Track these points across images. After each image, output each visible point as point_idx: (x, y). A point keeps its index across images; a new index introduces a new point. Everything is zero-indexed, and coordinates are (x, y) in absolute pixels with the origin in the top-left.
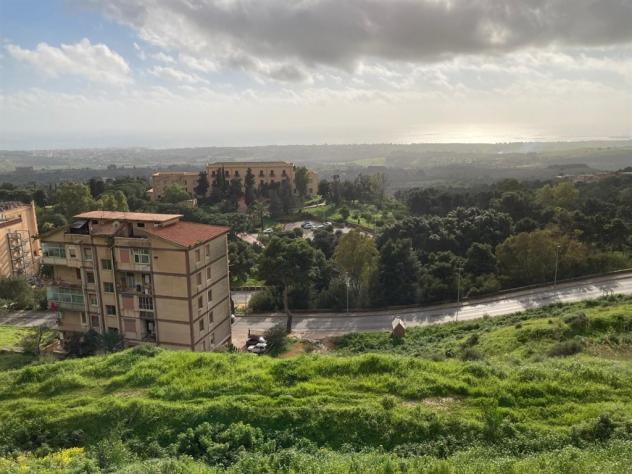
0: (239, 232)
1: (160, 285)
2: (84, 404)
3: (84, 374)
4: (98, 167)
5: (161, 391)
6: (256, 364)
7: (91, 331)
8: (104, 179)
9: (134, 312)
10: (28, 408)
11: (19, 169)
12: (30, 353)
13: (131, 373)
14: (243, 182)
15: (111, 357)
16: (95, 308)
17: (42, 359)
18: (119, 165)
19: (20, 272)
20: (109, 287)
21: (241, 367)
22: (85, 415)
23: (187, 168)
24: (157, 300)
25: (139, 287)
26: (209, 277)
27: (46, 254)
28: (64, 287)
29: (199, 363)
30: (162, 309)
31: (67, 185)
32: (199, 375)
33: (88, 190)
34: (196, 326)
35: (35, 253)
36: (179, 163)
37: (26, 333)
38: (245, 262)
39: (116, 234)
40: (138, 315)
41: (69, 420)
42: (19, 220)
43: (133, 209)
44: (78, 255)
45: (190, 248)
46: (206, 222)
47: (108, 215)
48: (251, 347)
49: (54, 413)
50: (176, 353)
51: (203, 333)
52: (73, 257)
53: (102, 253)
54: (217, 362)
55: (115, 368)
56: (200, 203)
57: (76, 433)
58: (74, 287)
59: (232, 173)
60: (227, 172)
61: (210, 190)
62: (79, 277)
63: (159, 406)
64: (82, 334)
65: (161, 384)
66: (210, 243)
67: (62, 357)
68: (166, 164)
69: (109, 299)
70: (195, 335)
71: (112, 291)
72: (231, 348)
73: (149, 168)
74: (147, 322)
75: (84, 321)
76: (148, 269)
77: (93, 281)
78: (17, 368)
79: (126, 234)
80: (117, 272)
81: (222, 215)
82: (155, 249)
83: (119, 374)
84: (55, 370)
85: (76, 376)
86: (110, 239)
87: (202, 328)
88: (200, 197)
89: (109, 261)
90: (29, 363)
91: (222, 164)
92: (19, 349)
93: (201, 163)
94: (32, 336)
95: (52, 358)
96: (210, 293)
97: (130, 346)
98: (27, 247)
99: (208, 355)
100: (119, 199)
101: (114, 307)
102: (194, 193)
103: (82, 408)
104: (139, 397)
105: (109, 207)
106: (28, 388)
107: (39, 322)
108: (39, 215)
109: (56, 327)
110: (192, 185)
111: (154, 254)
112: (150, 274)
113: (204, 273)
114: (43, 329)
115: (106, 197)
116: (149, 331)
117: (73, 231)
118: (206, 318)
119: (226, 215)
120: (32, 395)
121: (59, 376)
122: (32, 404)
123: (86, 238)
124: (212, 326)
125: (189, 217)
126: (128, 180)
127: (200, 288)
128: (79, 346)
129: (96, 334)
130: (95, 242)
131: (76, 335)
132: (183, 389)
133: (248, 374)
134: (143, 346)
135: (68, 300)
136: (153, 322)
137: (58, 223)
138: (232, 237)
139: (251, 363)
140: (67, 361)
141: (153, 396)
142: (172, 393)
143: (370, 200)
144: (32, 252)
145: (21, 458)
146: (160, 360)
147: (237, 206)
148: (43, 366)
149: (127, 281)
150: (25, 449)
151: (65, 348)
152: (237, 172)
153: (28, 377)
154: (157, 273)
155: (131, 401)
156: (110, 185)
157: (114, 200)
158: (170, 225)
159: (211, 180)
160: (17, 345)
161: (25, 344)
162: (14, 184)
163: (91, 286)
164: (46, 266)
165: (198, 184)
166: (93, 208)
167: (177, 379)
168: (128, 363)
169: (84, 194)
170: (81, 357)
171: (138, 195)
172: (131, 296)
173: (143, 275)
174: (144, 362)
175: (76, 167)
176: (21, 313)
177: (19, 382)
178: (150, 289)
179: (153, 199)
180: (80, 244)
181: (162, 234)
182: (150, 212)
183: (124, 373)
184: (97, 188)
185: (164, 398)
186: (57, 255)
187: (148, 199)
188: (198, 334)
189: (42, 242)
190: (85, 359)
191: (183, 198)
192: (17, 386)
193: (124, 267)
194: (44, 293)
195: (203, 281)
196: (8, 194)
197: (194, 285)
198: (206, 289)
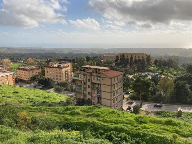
0: (127, 74)
1: (103, 88)
2: (80, 119)
3: (81, 111)
4: (89, 53)
5: (101, 119)
6: (130, 116)
7: (84, 99)
8: (90, 57)
9: (95, 95)
10: (67, 118)
11: (69, 53)
12: (68, 103)
13: (93, 112)
14: (129, 59)
15: (88, 107)
16: (85, 92)
17: (71, 105)
18: (94, 53)
19: (67, 80)
20: (89, 87)
21: (126, 116)
22: (81, 122)
23: (113, 54)
24: (102, 92)
25: (97, 87)
26: (117, 87)
27: (74, 76)
28: (77, 86)
29: (113, 112)
30: (103, 95)
31: (80, 58)
32: (113, 116)
33: (86, 59)
34: (112, 101)
35: (71, 76)
36: (111, 53)
37: (67, 97)
38: (128, 83)
39: (92, 72)
40: (96, 96)
41: (76, 123)
42: (68, 67)
43: (97, 65)
44: (82, 77)
45: (112, 78)
46: (117, 70)
47: (91, 67)
48: (128, 110)
49: (73, 120)
50: (106, 109)
51: (114, 104)
52: (81, 78)
53: (88, 77)
54: (118, 113)
55: (89, 110)
56: (116, 65)
57: (78, 127)
58: (80, 86)
59: (126, 56)
60: (125, 56)
61: (119, 61)
62: (82, 83)
63: (100, 124)
64: (81, 99)
65: (102, 117)
66: (118, 77)
67: (76, 105)
68: (107, 53)
69: (89, 90)
70: (112, 104)
71: (90, 88)
72: (122, 110)
73: (102, 54)
74: (99, 98)
75: (82, 96)
76: (100, 83)
77: (85, 85)
78: (65, 106)
79: (95, 72)
80: (92, 83)
81: (122, 69)
82: (102, 77)
83: (90, 112)
84: (74, 108)
85: (79, 111)
86: (91, 73)
87: (114, 102)
88: (116, 63)
89: (90, 79)
90: (68, 105)
91: (124, 53)
92: (65, 101)
93: (117, 53)
94: (69, 98)
95: (73, 104)
97: (93, 105)
98: (70, 74)
99: (115, 111)
100: (94, 62)
101: (90, 93)
102: (114, 62)
103: (80, 120)
104: (95, 120)
105: (91, 65)
106: (67, 112)
107: (71, 95)
108: (73, 65)
109: (75, 96)
110: (114, 59)
111: (102, 79)
112: (101, 84)
113: (116, 85)
114: (72, 97)
115: (90, 62)
116: (99, 101)
117: (81, 70)
118: (115, 99)
119: (123, 69)
120: (68, 114)
121: (75, 110)
122: (68, 117)
123: (84, 72)
124: (117, 102)
125: (112, 69)
126: (96, 57)
127: (114, 90)
128: (81, 102)
129: (85, 100)
130: (87, 74)
131: (80, 99)
132: (107, 120)
133: (127, 118)
134: (97, 105)
135: (78, 89)
136: (100, 98)
137: (77, 68)
138: (124, 76)
139: (128, 115)
140: (77, 106)
141: (99, 120)
142: (104, 120)
143: (172, 67)
144: (71, 75)
145: (64, 131)
146: (102, 110)
147: (127, 66)
148: (71, 107)
149: (94, 86)
150: (65, 129)
151: (77, 103)
152: (128, 56)
153: (67, 109)
154: (102, 84)
155: (93, 120)
156: (92, 58)
157: (92, 63)
158: (107, 71)
159: (120, 58)
160: (65, 100)
161: (67, 100)
162: (68, 57)
163: (85, 86)
164: (74, 79)
165: (116, 59)
166: (87, 65)
167: (106, 116)
168: (92, 109)
169: (85, 60)
170: (81, 105)
171: (99, 61)
172: (95, 90)
173: (99, 84)
174: (97, 110)
175: (83, 53)
176: (67, 92)
177: (65, 110)
178: (100, 89)
179: (103, 63)
180: (83, 74)
181: (105, 73)
182: (102, 66)
183: (91, 112)
184: (88, 59)
185: (102, 121)
186: (77, 77)
187: (101, 63)
188: (113, 104)
189: (73, 73)
190: (82, 106)
191: (112, 63)
192: (64, 111)
193: (94, 81)
194: (73, 87)
195: (115, 88)
196: (66, 59)
197: (113, 89)
198: (116, 90)
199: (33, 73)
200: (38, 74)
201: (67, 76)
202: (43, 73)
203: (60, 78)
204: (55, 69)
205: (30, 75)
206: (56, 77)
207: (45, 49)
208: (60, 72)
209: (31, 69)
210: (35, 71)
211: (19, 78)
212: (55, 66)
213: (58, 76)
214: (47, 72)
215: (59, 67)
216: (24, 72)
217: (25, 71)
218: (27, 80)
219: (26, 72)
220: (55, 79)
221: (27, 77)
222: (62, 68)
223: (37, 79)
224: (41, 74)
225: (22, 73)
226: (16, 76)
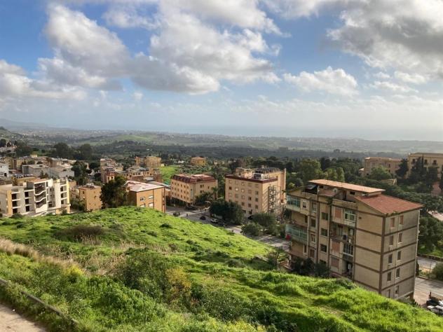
0: (430, 209)
1: (360, 239)
2: (299, 307)
3: (302, 287)
4: (328, 150)
5: (353, 317)
6: (436, 322)
7: (309, 259)
8: (331, 159)
9: (339, 253)
10: (267, 298)
11: (281, 148)
12: (271, 264)
13: (333, 296)
14: (439, 170)
15: (320, 280)
16: (314, 244)
17: (279, 269)
18: (341, 150)
19: (272, 211)
20: (324, 232)
21: (422, 320)
22: (299, 315)
23: (392, 155)
24: (357, 248)
25: (345, 236)
26: (400, 241)
27: (289, 203)
28: (296, 226)
29: (385, 306)
30: (360, 256)
31: (306, 160)
32: (384, 315)
33: (319, 165)
34: (385, 276)
35: (282, 201)
36: (386, 151)
37: (270, 250)
38: (433, 235)
39: (335, 197)
40: (341, 256)
41: (289, 314)
42: (276, 180)
43: (348, 181)
44: (308, 207)
45: (387, 215)
46: (402, 197)
47: (331, 183)
48: (430, 307)
49: (281, 306)
50: (367, 292)
51: (389, 283)
52: (304, 208)
53: (323, 208)
54: (401, 309)
55: (322, 289)
56: (398, 182)
57: (292, 324)
58: (303, 228)
59: (430, 162)
60: (426, 161)
61: (408, 174)
62: (306, 222)
63: (350, 328)
64: (302, 260)
65: (354, 312)
66: (405, 215)
67: (290, 272)
68: (376, 151)
69: (324, 240)
70: (383, 283)
71: (326, 235)
72: (414, 303)
73: (362, 154)
74: (347, 263)
75: (305, 251)
76: (354, 225)
77: (315, 226)
78: (265, 271)
79: (342, 197)
80: (331, 223)
81: (416, 193)
82: (360, 212)
83: (324, 294)
84: (285, 279)
85: (297, 287)
86: (330, 200)
87: (389, 279)
88: (400, 178)
89: (327, 215)
90: (271, 269)
91: (423, 154)
92: (265, 259)
93: (404, 152)
94: (273, 253)
95: (283, 270)
96: (399, 253)
97: (333, 277)
98: (278, 196)
99: (393, 302)
100: (339, 173)
101: (326, 247)
102: (395, 174)
103: (299, 310)
104: (335, 316)
105: (331, 178)
106: (268, 285)
107: (278, 245)
108: (287, 177)
109: (288, 250)
110: (393, 169)
111: (359, 215)
112: (354, 229)
113: (396, 237)
114: (280, 250)
115: (331, 171)
116: (348, 270)
117: (307, 190)
118: (394, 272)
119: (420, 194)
120: (270, 291)
121: (287, 283)
122: (270, 296)
123: (314, 196)
124: (397, 280)
125: (389, 192)
126: (347, 160)
127: (392, 247)
128: (301, 267)
129: (311, 262)
130: (320, 200)
131: (299, 259)
132: (369, 322)
133: (427, 328)
134: (344, 279)
135: (297, 235)
136: (351, 264)
137: (298, 184)
138: (423, 213)
139: (431, 320)
140: (292, 275)
141: (346, 318)
142: (361, 321)
145: (259, 328)
146: (355, 293)
147: (432, 188)
148: (278, 274)
149: (338, 231)
150: (262, 323)
151: (292, 266)
152: (435, 161)
153: (269, 278)
154: (360, 229)
155: (330, 316)
156: (335, 162)
157: (336, 174)
158: (374, 196)
159: (410, 166)
160: (265, 256)
161: (269, 257)
162: (277, 157)
163: (313, 229)
164: (287, 210)
165: (399, 168)
166: (321, 177)
167: (366, 312)
168: (331, 288)
169: (316, 167)
170: (302, 274)
171: (352, 172)
172: (339, 242)
173: (349, 228)
174: (343, 291)
175: (314, 150)
176: (269, 237)
177: (264, 280)
178: (352, 240)
179: (363, 175)
180: (309, 200)
181: (366, 201)
182: (360, 184)
183: (328, 295)
184: (325, 163)
185: (355, 323)
186: (295, 204)
187: (359, 175)
188: (386, 283)
189: (287, 194)
190: (304, 277)
191: (387, 177)
192: (263, 282)
193: (337, 220)
194: (284, 228)
195: (394, 243)
196: (272, 162)
197: (387, 244)
198: (397, 249)
199: (202, 189)
200: (212, 192)
201: (271, 200)
202: (222, 190)
203: (257, 203)
204: (247, 182)
205: (195, 191)
206: (247, 202)
207: (228, 138)
208: (257, 190)
209: (199, 180)
210: (206, 185)
211: (173, 196)
212: (246, 175)
213: (253, 199)
214: (230, 188)
215: (256, 180)
216: (184, 184)
217: (186, 182)
218: (188, 202)
219: (188, 185)
220: (246, 204)
221: (188, 196)
222: (262, 182)
223: (208, 202)
224: (217, 192)
225: (179, 187)
226: (169, 192)
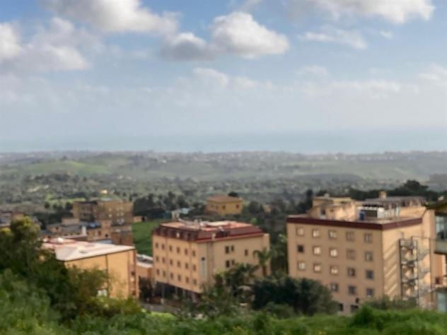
42: (418, 220)
199: (229, 257)
200: (255, 261)
201: (408, 274)
203: (369, 283)
204: (342, 231)
205: (212, 261)
206: (345, 282)
208: (368, 247)
209: (222, 235)
210: (240, 246)
211: (159, 279)
212: (340, 215)
213: (361, 274)
214: (301, 249)
215: (367, 223)
216: (184, 245)
217: (189, 240)
218: (197, 290)
219: (194, 246)
220: (344, 289)
221: (196, 275)
222: (380, 227)
223: (246, 288)
224: (268, 263)
225: (174, 256)
226: (149, 270)
